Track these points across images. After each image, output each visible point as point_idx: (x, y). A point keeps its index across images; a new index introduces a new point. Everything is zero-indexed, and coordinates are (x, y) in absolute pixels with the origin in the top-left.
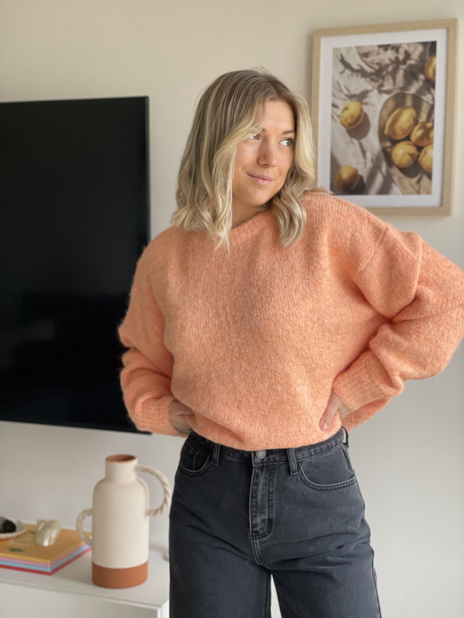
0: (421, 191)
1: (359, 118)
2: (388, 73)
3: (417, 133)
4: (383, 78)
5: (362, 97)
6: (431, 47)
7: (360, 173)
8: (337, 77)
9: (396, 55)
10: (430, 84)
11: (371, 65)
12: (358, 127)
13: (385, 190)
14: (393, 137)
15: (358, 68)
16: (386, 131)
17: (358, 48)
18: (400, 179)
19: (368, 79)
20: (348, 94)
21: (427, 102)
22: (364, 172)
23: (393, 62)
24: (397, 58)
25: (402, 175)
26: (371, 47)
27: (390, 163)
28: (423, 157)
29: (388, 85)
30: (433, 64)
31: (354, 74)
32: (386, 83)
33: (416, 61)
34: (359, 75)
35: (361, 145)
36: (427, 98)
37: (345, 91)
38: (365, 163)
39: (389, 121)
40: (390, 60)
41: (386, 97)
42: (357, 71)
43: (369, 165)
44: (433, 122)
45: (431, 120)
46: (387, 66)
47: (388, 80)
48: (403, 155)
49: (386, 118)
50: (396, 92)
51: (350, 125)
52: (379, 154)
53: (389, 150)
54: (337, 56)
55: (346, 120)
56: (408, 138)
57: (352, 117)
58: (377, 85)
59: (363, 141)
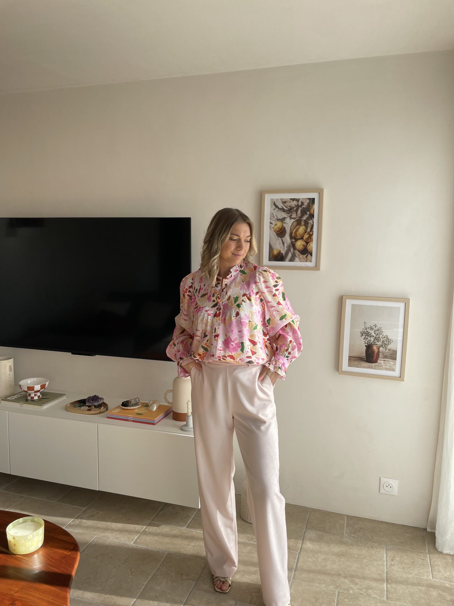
0: (307, 261)
1: (281, 229)
2: (294, 210)
3: (306, 236)
4: (292, 213)
5: (283, 220)
6: (312, 201)
7: (281, 252)
8: (272, 211)
9: (298, 203)
10: (312, 216)
11: (287, 207)
12: (280, 233)
13: (292, 260)
14: (296, 237)
15: (282, 208)
16: (293, 235)
17: (281, 199)
18: (299, 255)
19: (286, 213)
20: (277, 219)
21: (311, 224)
22: (283, 252)
23: (296, 206)
24: (298, 204)
25: (300, 254)
26: (287, 199)
27: (294, 248)
28: (309, 246)
29: (294, 216)
30: (313, 208)
31: (280, 210)
32: (293, 215)
33: (306, 206)
34: (282, 211)
35: (282, 240)
36: (311, 222)
37: (276, 217)
38: (284, 248)
39: (295, 230)
40: (295, 205)
41: (293, 220)
42: (281, 209)
43: (286, 249)
44: (313, 232)
45: (312, 231)
46: (294, 207)
47: (294, 213)
48: (300, 245)
49: (293, 229)
50: (297, 219)
51: (277, 232)
52: (290, 244)
53: (294, 243)
54: (272, 202)
55: (276, 229)
56: (302, 238)
57: (278, 228)
58: (289, 215)
59: (283, 238)
